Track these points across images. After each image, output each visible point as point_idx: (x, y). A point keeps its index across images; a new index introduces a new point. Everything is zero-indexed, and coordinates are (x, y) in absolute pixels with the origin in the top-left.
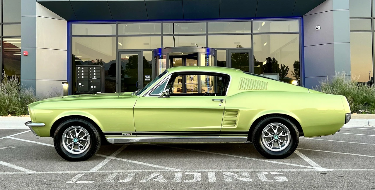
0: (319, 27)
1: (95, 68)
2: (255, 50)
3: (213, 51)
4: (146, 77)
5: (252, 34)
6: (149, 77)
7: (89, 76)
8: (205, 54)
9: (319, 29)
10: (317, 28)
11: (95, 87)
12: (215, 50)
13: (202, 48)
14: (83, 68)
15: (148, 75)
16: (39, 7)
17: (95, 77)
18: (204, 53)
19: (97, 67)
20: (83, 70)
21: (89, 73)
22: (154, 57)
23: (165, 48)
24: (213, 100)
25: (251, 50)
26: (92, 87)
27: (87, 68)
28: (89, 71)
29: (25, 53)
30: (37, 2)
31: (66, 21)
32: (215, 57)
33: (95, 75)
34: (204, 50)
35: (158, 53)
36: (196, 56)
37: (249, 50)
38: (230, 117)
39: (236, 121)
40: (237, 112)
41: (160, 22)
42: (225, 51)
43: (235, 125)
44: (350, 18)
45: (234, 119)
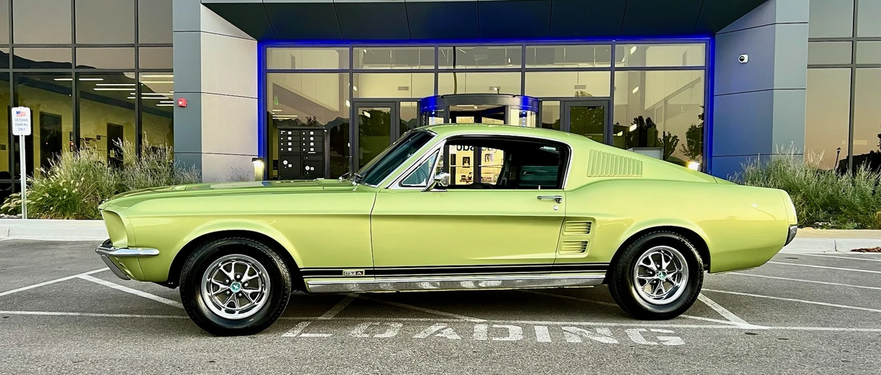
0: (746, 57)
1: (312, 133)
2: (617, 102)
3: (535, 104)
5: (613, 70)
7: (301, 147)
8: (519, 108)
9: (746, 60)
10: (742, 60)
11: (312, 169)
12: (538, 101)
13: (514, 96)
14: (290, 133)
16: (205, 13)
17: (312, 149)
18: (517, 107)
19: (315, 131)
20: (290, 136)
21: (301, 142)
22: (421, 114)
23: (442, 97)
24: (539, 198)
25: (609, 101)
26: (307, 168)
27: (299, 131)
28: (301, 139)
29: (180, 103)
30: (203, 4)
31: (257, 42)
32: (538, 115)
33: (312, 147)
34: (518, 101)
35: (428, 106)
36: (503, 113)
37: (605, 102)
38: (574, 233)
39: (586, 242)
40: (590, 223)
41: (433, 44)
42: (558, 103)
43: (583, 251)
44: (810, 40)
45: (585, 237)
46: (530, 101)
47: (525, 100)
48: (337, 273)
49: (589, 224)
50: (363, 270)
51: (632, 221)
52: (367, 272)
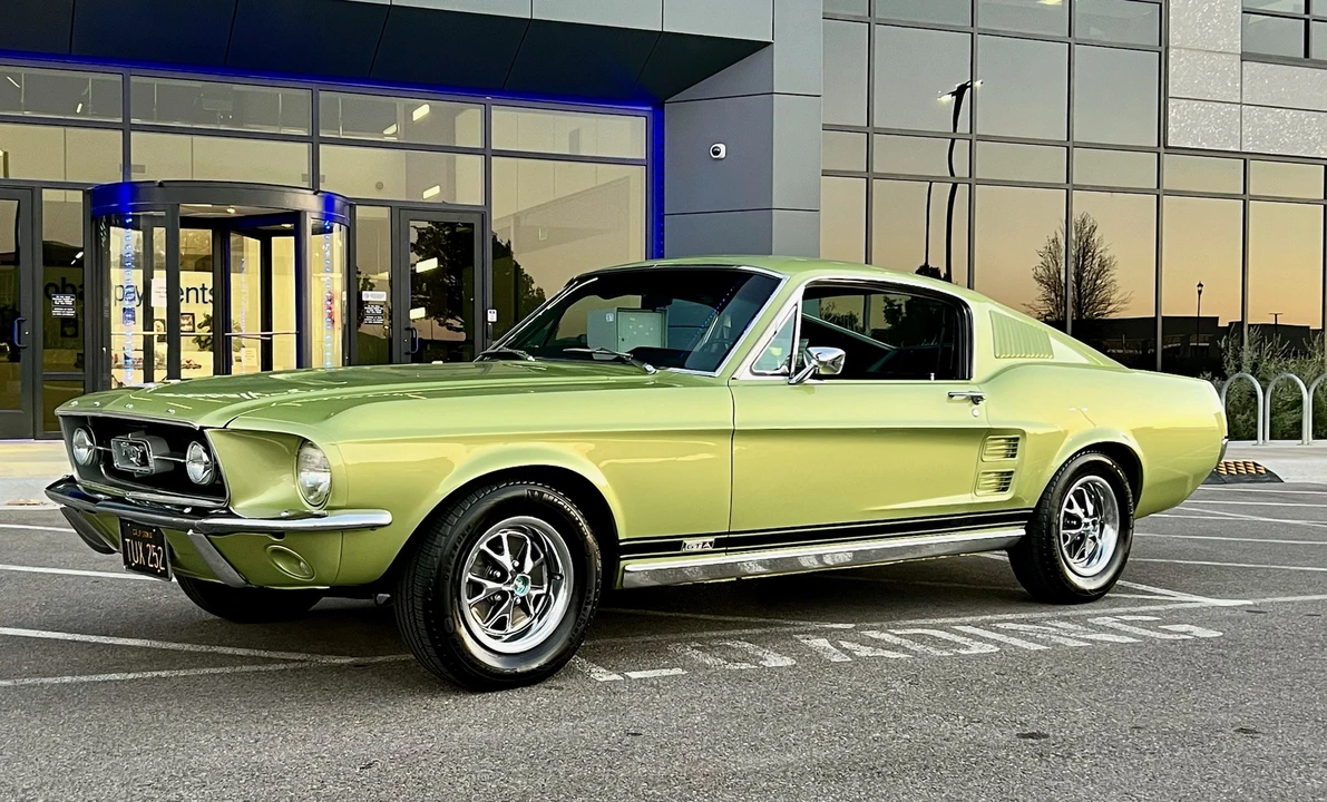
0: (722, 147)
2: (497, 215)
3: (348, 210)
4: (58, 299)
5: (487, 153)
6: (68, 300)
8: (319, 215)
9: (722, 155)
10: (717, 153)
15: (64, 292)
18: (315, 214)
24: (951, 396)
25: (484, 214)
34: (315, 201)
37: (476, 215)
38: (995, 458)
39: (1011, 473)
40: (1017, 439)
41: (120, 70)
42: (384, 213)
43: (1004, 490)
44: (827, 128)
45: (1008, 464)
46: (338, 203)
47: (329, 200)
48: (672, 546)
49: (1013, 441)
50: (712, 539)
51: (1066, 432)
52: (718, 543)
